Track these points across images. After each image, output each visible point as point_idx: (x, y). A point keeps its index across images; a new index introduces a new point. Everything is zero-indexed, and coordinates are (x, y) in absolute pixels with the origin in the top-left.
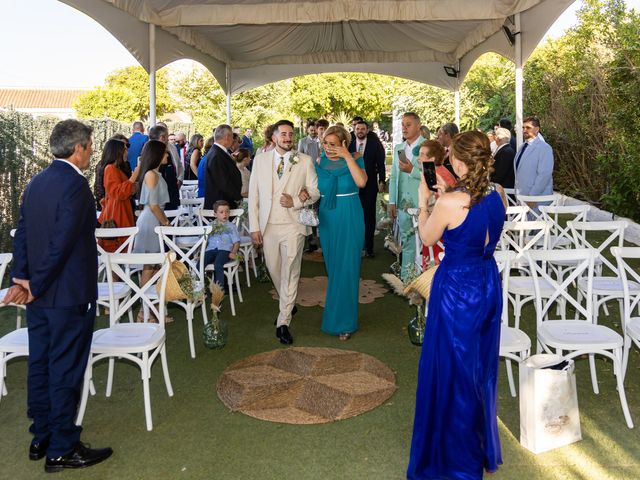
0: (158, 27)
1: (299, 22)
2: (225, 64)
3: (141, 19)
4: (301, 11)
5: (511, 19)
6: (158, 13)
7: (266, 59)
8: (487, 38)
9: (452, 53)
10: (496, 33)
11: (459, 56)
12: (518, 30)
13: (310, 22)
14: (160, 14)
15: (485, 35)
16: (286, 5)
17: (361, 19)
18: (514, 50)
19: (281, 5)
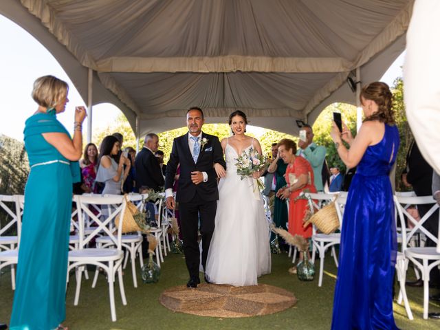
0: (95, 73)
1: (200, 71)
2: (136, 115)
3: (84, 64)
4: (201, 64)
5: (353, 72)
6: (96, 61)
7: (167, 112)
8: (332, 93)
9: (302, 111)
10: (340, 87)
11: (307, 112)
12: (358, 80)
13: (208, 72)
14: (98, 63)
15: (331, 90)
16: (190, 59)
17: (246, 70)
18: (356, 95)
19: (187, 59)
